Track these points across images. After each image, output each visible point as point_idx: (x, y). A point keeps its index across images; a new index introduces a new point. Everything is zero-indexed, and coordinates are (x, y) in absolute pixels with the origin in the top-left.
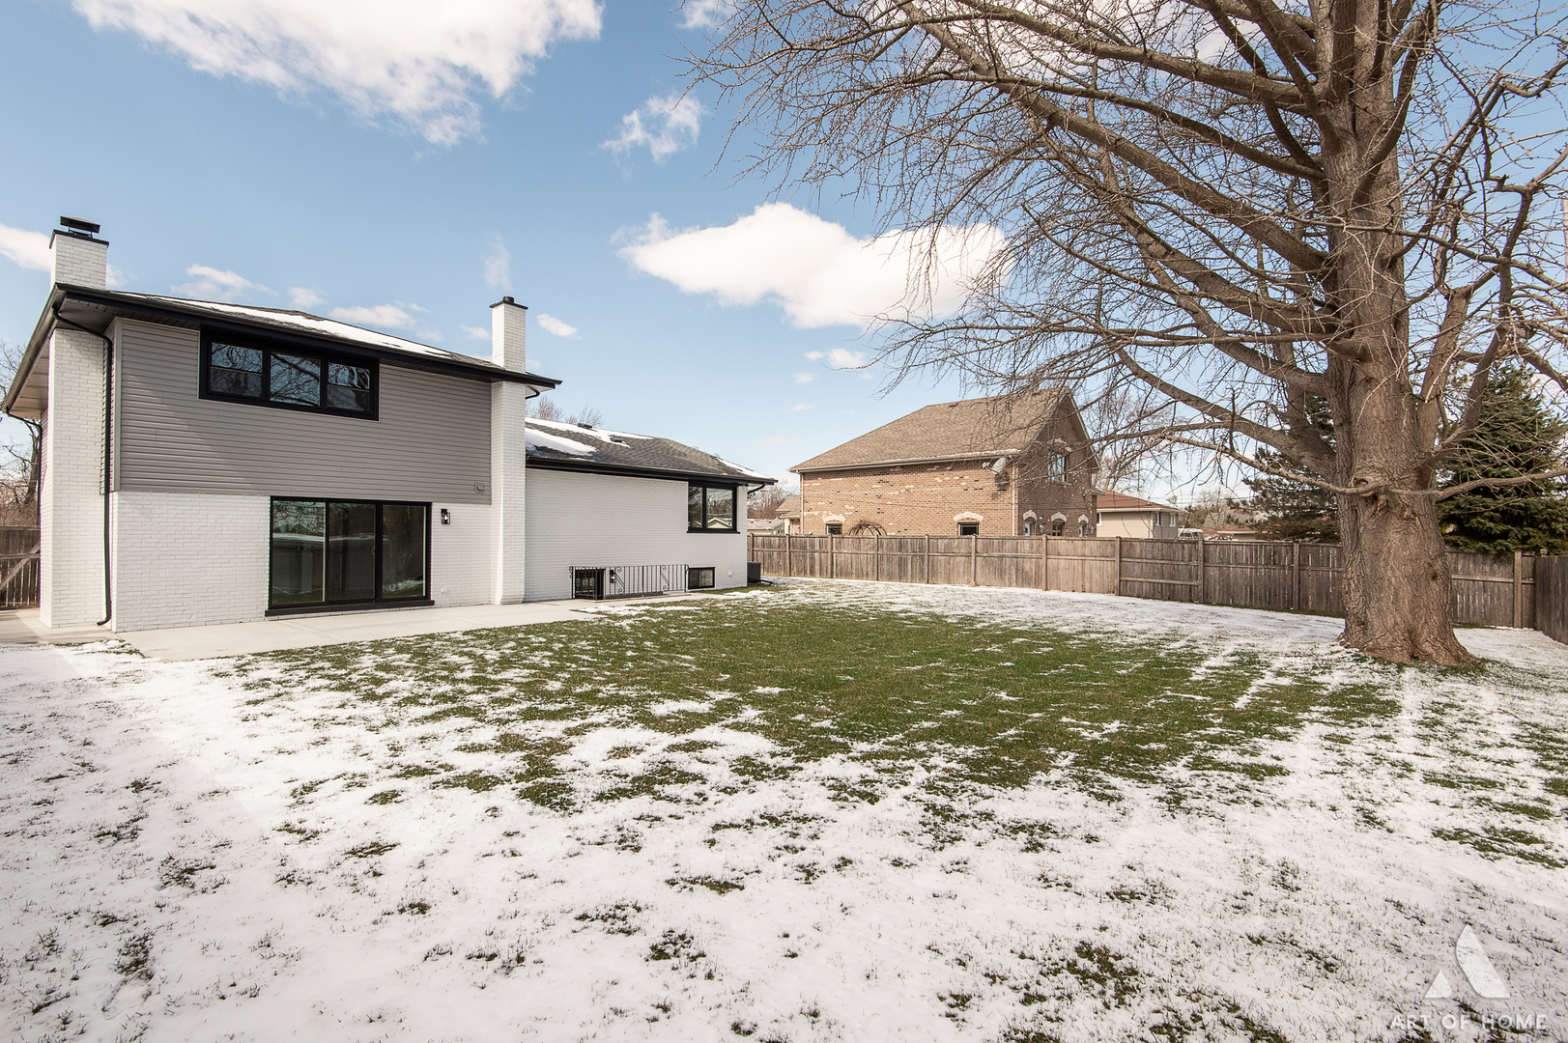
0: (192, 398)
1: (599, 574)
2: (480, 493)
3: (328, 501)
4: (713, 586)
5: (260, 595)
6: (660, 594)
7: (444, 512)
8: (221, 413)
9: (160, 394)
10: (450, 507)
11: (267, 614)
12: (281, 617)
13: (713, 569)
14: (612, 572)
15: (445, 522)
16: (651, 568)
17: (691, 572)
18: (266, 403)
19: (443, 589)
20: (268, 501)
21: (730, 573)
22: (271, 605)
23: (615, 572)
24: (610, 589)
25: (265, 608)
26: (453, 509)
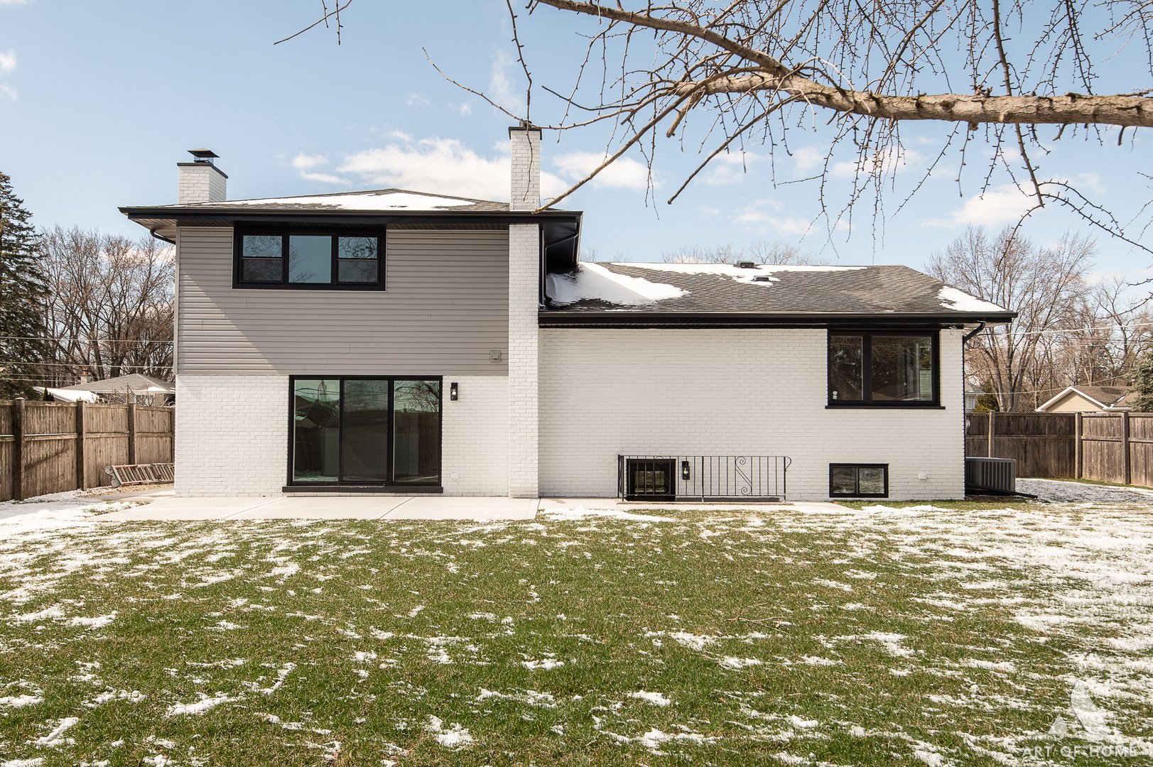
0: (227, 289)
1: (667, 467)
2: (497, 362)
3: (342, 379)
4: (886, 495)
5: (279, 471)
6: (774, 500)
7: (454, 386)
8: (249, 300)
9: (205, 288)
10: (462, 381)
11: (285, 490)
12: (297, 494)
13: (885, 467)
14: (685, 464)
15: (455, 398)
16: (756, 461)
17: (836, 469)
18: (284, 284)
19: (454, 476)
20: (286, 379)
21: (921, 475)
22: (290, 482)
23: (691, 465)
24: (681, 487)
25: (285, 483)
26: (465, 382)
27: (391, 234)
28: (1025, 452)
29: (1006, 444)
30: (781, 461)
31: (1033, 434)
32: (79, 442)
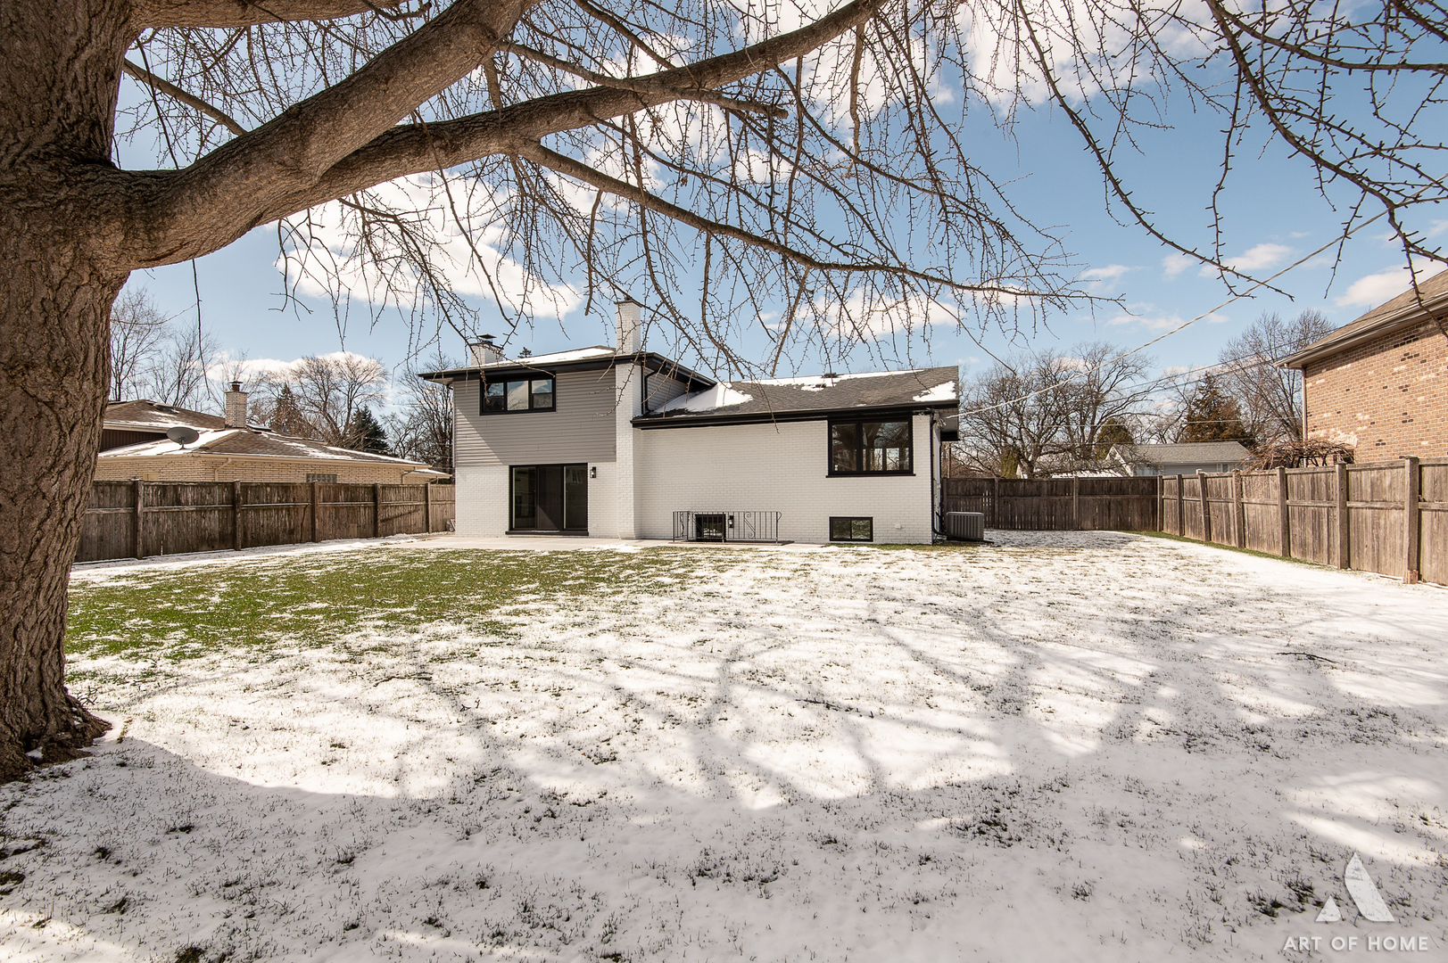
0: (477, 416)
1: (722, 519)
3: (537, 466)
4: (871, 539)
7: (594, 469)
8: (489, 422)
9: (468, 416)
10: (597, 466)
11: (507, 533)
12: (513, 535)
13: (870, 519)
14: (732, 518)
15: (594, 477)
16: (757, 514)
17: (834, 522)
18: (506, 412)
19: (594, 525)
20: (507, 468)
21: (898, 526)
22: (511, 528)
23: (736, 518)
24: (730, 533)
25: (507, 530)
26: (601, 466)
27: (559, 376)
28: (1109, 510)
29: (1091, 503)
30: (774, 515)
31: (1116, 494)
32: (427, 505)
